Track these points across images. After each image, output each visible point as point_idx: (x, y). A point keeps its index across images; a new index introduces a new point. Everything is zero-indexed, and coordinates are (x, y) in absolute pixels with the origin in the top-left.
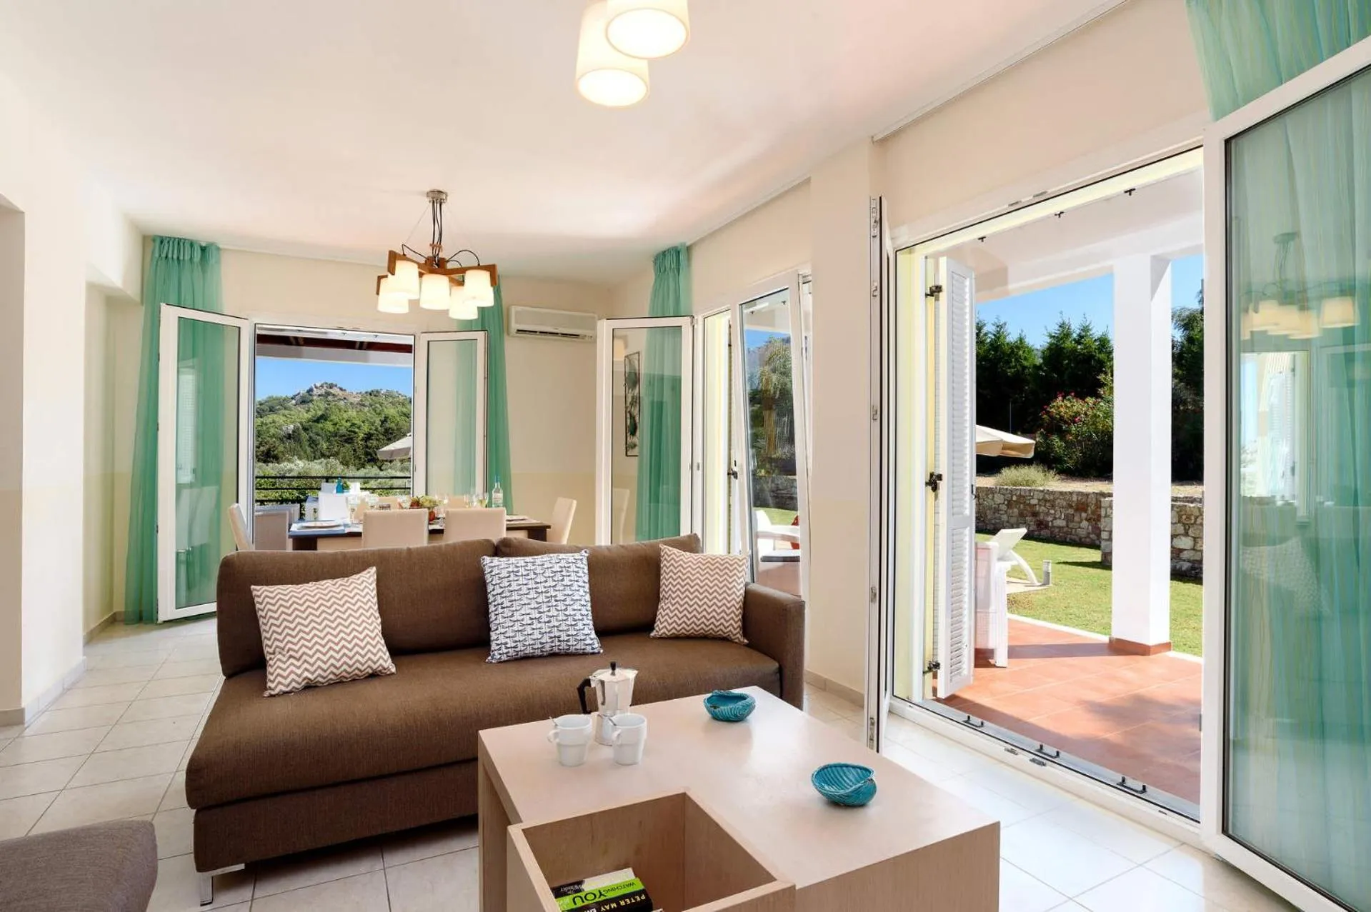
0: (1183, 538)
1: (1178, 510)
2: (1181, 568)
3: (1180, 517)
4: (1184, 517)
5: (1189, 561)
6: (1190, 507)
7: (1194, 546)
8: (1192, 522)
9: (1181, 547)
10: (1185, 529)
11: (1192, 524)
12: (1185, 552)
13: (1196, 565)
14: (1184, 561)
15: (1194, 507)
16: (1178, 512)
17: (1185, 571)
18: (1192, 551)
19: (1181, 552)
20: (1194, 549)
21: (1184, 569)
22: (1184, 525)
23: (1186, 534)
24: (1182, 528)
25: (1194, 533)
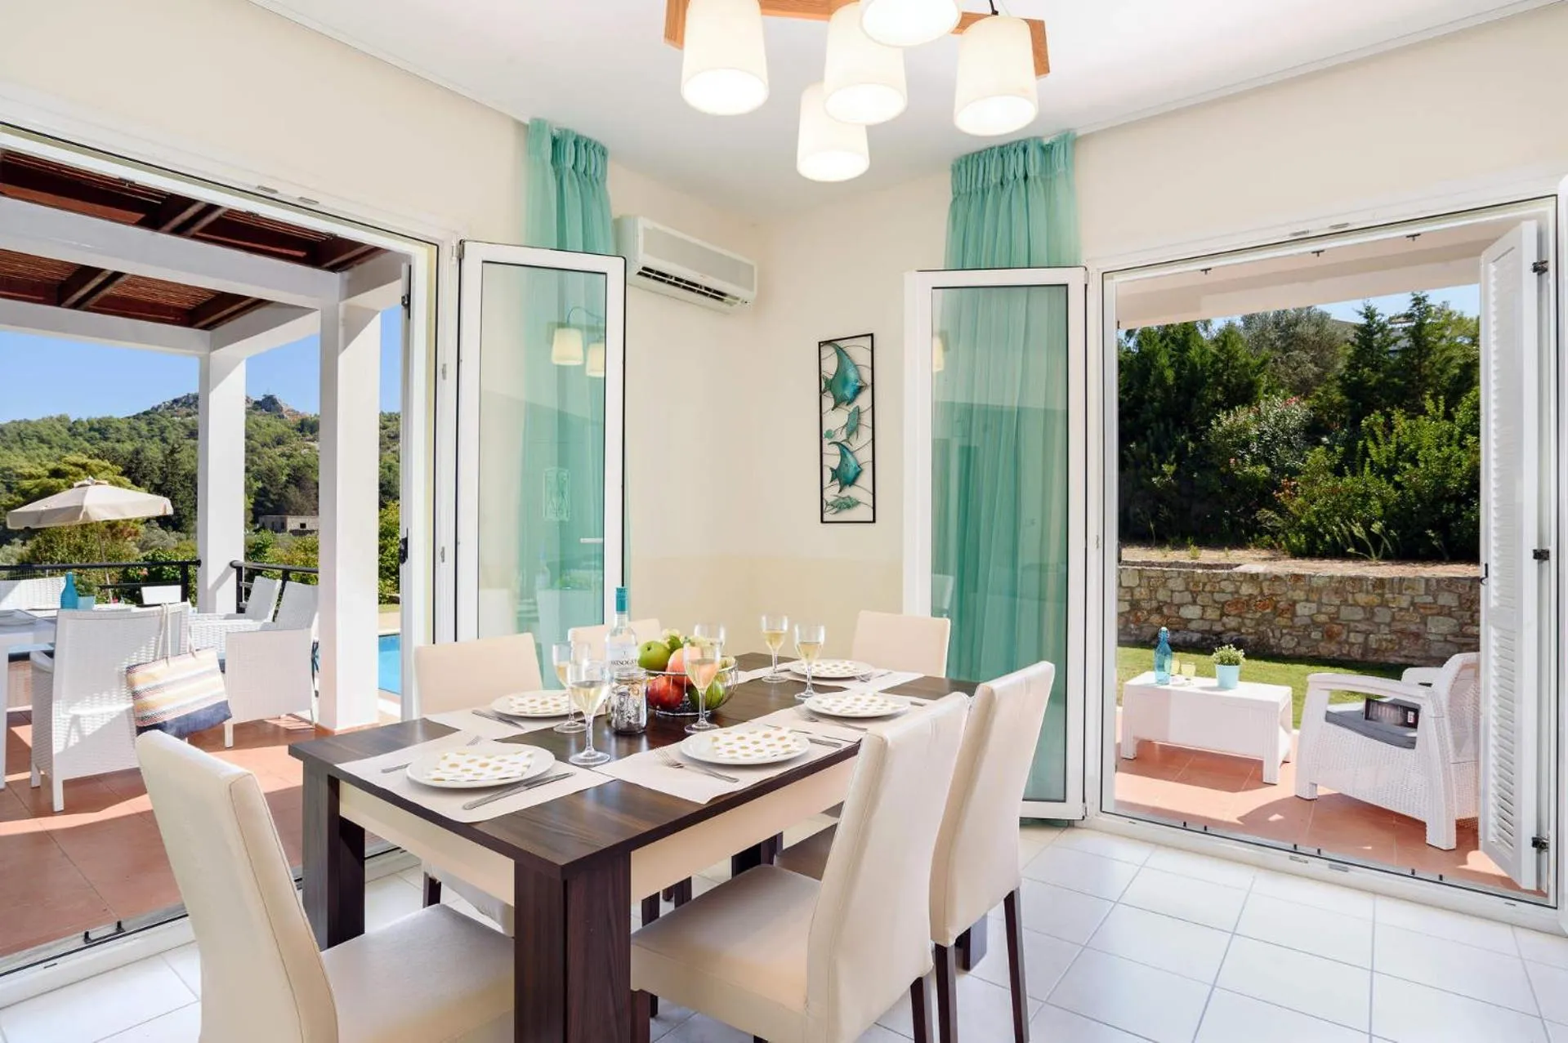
0: (1191, 607)
1: (1186, 577)
2: (1191, 640)
3: (1187, 584)
4: (1191, 584)
5: (1198, 632)
6: (1198, 574)
7: (1203, 615)
8: (1201, 588)
9: (1189, 617)
10: (1193, 597)
11: (1200, 591)
12: (1194, 622)
13: (1206, 636)
14: (1192, 631)
15: (1202, 574)
16: (1185, 579)
17: (1194, 643)
18: (1201, 621)
19: (1189, 622)
20: (1202, 619)
21: (1194, 640)
22: (1192, 592)
23: (1194, 602)
24: (1190, 596)
25: (1202, 601)
